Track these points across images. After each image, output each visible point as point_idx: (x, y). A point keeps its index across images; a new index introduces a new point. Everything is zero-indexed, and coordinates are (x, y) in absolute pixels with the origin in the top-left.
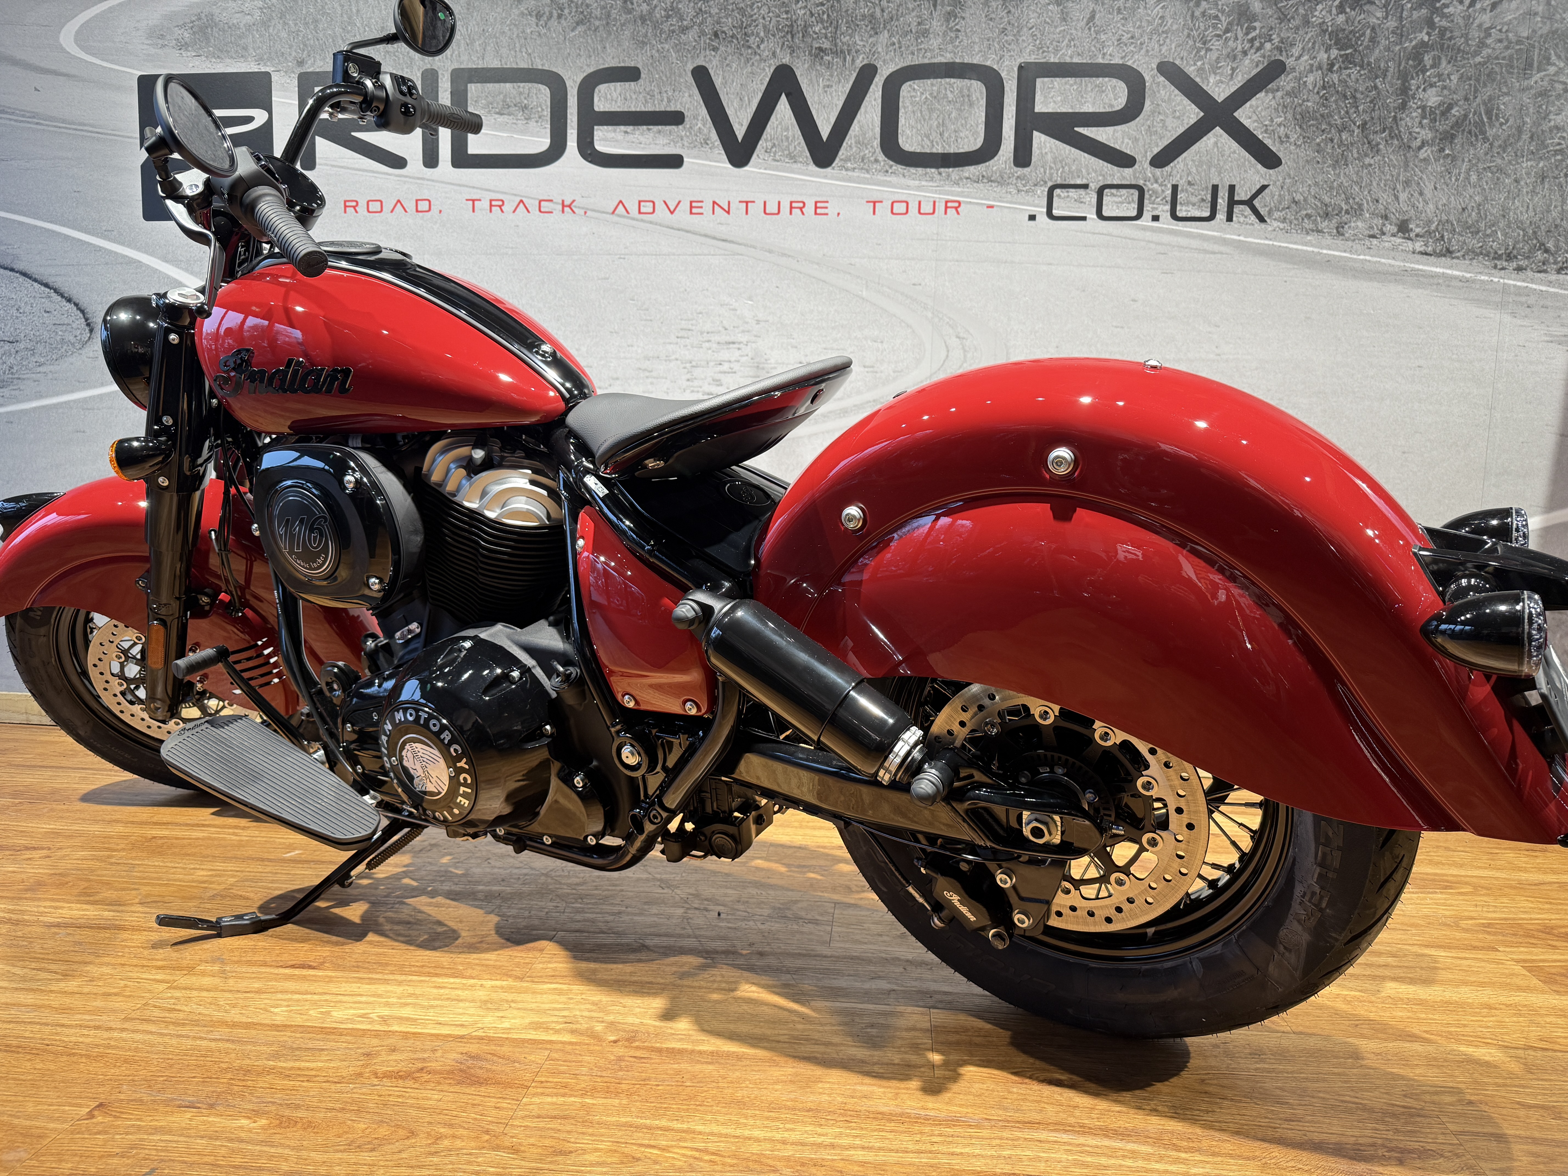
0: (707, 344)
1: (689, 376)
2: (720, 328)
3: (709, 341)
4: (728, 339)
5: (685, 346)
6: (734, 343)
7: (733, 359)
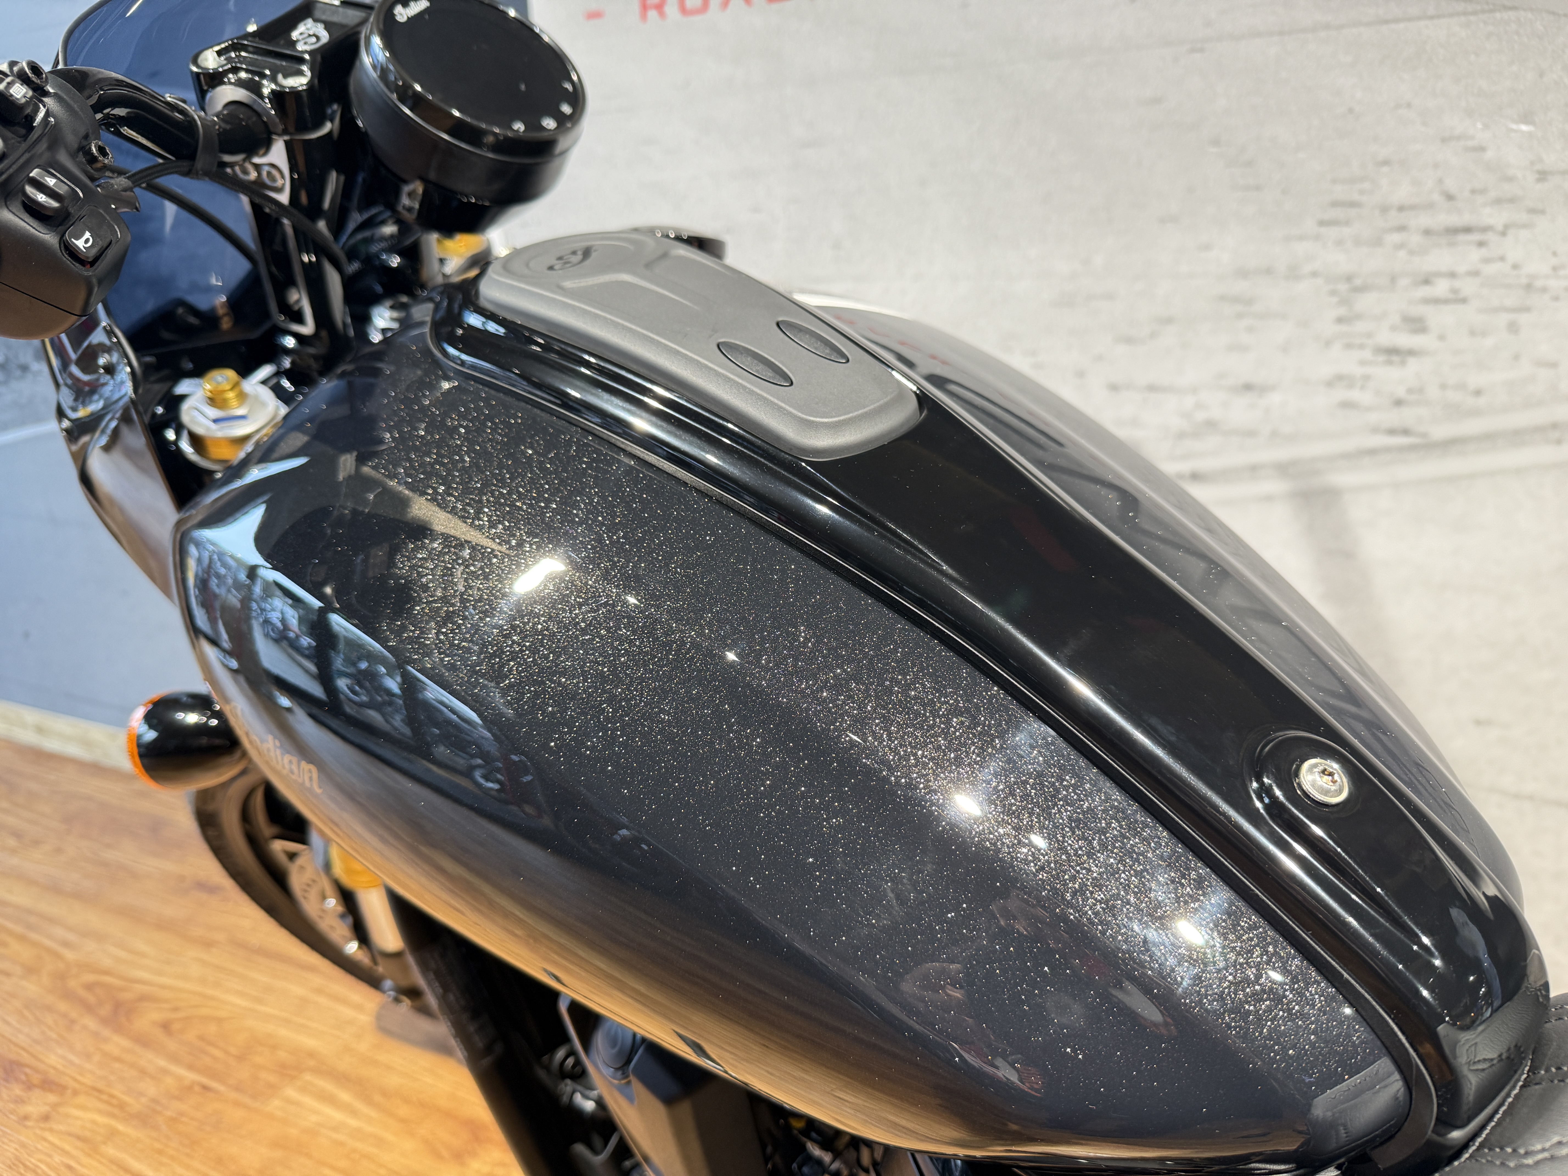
0: (1396, 238)
1: (1342, 311)
2: (1436, 197)
3: (1402, 228)
4: (1454, 220)
5: (1340, 243)
6: (1467, 230)
7: (1461, 269)
